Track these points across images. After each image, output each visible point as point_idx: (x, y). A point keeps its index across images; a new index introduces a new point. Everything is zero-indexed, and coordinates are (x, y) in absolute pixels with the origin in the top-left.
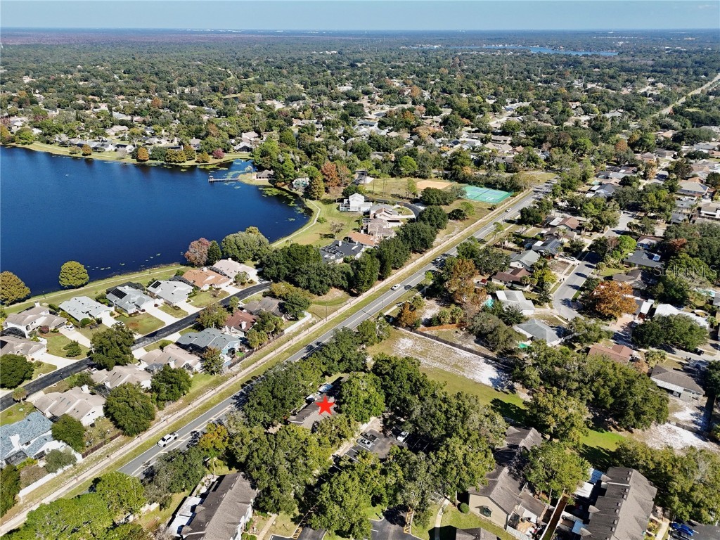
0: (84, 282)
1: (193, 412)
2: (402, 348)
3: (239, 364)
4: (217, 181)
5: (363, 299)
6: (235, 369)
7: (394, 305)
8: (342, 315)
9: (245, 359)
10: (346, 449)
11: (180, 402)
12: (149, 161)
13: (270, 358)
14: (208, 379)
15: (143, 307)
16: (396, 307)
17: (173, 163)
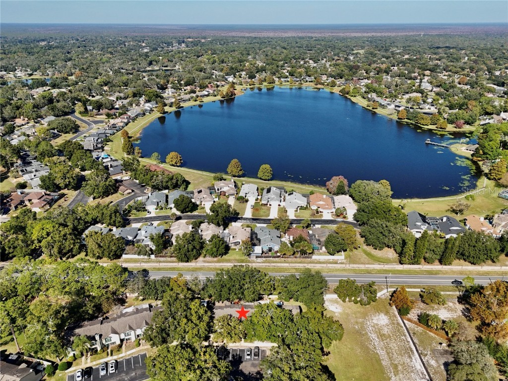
0: (267, 178)
1: (211, 268)
2: (374, 321)
3: (264, 259)
4: (431, 144)
5: (401, 269)
6: (259, 260)
7: (418, 288)
8: (366, 270)
9: (271, 258)
10: (236, 346)
11: (215, 259)
12: (406, 120)
13: (282, 266)
14: (241, 257)
15: (271, 203)
16: (419, 290)
17: (419, 125)
